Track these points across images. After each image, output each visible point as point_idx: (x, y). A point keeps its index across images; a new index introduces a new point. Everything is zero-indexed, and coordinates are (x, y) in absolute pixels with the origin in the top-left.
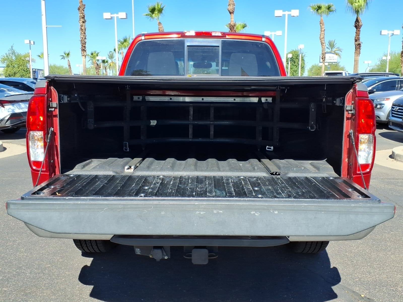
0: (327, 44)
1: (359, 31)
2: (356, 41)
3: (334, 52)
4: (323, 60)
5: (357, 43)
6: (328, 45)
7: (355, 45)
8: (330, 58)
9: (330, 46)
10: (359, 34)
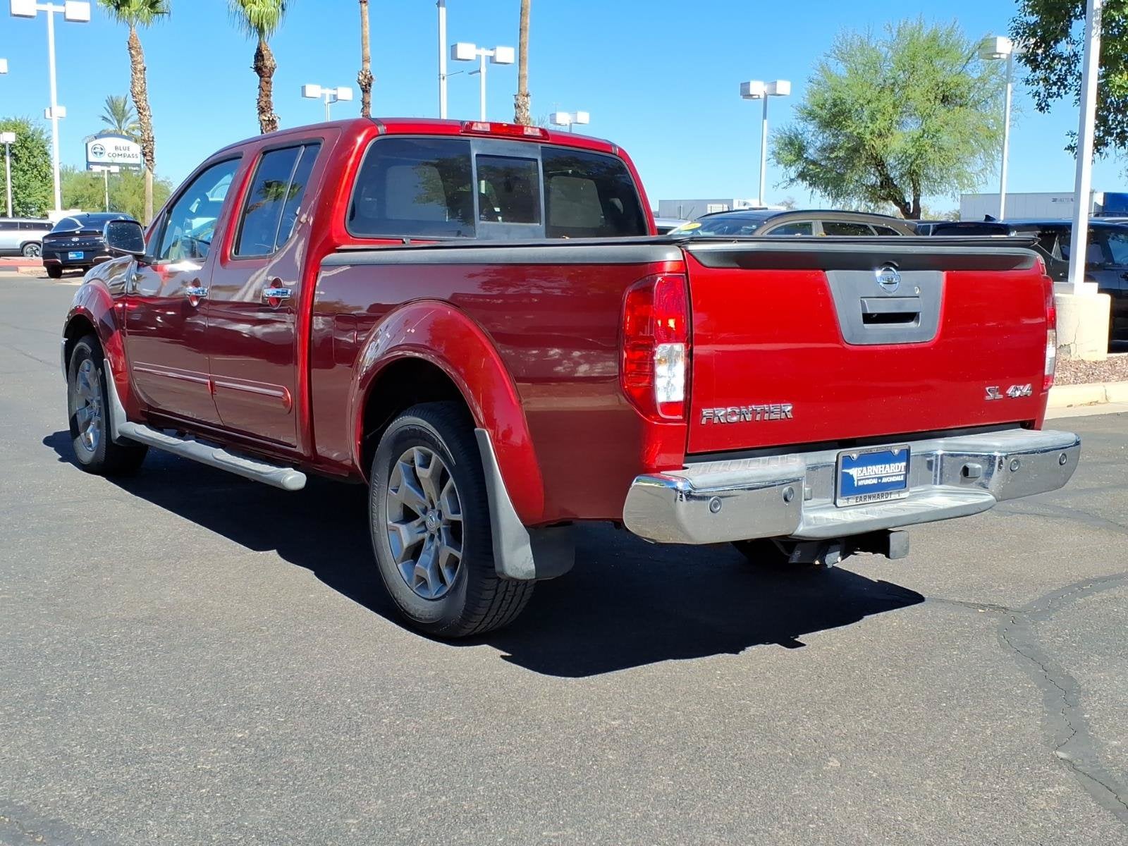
0: (105, 108)
1: (267, 83)
2: (262, 111)
3: (127, 132)
4: (148, 160)
5: (267, 119)
6: (108, 112)
7: (262, 124)
8: (120, 152)
9: (114, 115)
10: (268, 93)
